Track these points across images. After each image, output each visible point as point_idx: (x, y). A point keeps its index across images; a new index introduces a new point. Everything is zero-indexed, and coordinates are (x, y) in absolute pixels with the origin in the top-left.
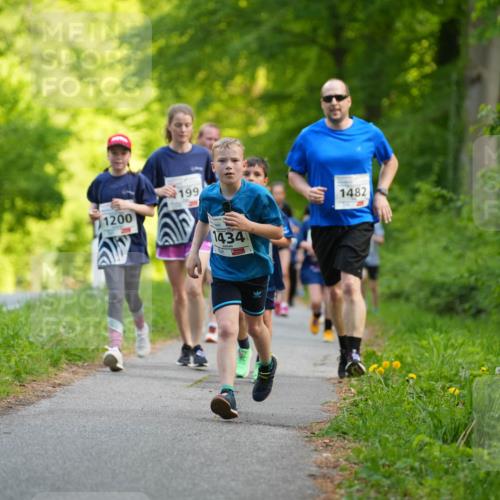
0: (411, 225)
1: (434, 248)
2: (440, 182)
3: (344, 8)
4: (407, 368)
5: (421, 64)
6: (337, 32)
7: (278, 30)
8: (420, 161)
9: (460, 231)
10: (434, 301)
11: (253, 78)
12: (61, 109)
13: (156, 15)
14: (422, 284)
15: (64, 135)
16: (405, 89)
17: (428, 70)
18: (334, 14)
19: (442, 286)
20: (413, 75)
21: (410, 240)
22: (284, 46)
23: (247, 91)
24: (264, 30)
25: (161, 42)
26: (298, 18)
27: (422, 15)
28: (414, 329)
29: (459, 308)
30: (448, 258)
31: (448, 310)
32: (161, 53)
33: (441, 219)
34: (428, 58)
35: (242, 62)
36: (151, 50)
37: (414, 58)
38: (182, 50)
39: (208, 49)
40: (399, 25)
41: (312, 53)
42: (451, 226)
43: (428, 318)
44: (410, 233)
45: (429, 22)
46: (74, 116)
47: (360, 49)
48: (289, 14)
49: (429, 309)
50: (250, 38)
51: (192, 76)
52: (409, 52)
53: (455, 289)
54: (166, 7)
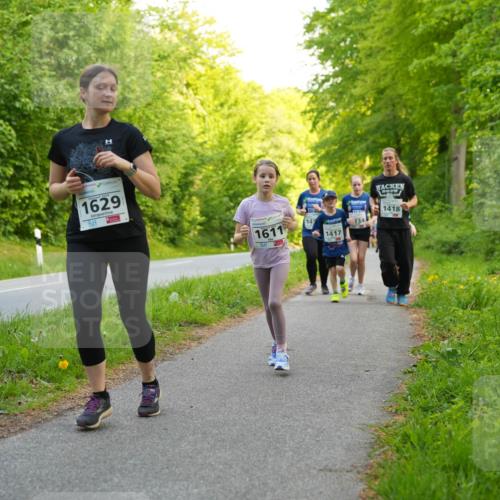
0: (432, 218)
1: (442, 227)
2: (444, 201)
3: (400, 133)
4: (442, 278)
5: (432, 152)
6: (398, 142)
7: (374, 142)
8: (433, 192)
9: (453, 221)
10: (444, 249)
11: (364, 161)
12: (287, 176)
13: (324, 138)
14: (438, 242)
15: (289, 186)
16: (427, 163)
17: (435, 154)
18: (396, 135)
19: (446, 243)
20: (429, 158)
21: (431, 224)
22: (377, 148)
23: (361, 167)
24: (369, 142)
25: (327, 148)
26: (382, 136)
27: (432, 134)
28: (440, 261)
29: (454, 251)
30: (448, 231)
31: (449, 252)
32: (327, 153)
33: (444, 215)
34: (436, 150)
35: (360, 155)
36: (323, 152)
37: (429, 150)
38: (336, 151)
39: (346, 150)
40: (422, 138)
42: (449, 218)
43: (444, 256)
44: (431, 222)
45: (435, 137)
46: (293, 179)
47: (407, 148)
48: (378, 135)
49: (443, 253)
50: (364, 145)
51: (341, 162)
52: (427, 148)
53: (452, 244)
54: (328, 134)
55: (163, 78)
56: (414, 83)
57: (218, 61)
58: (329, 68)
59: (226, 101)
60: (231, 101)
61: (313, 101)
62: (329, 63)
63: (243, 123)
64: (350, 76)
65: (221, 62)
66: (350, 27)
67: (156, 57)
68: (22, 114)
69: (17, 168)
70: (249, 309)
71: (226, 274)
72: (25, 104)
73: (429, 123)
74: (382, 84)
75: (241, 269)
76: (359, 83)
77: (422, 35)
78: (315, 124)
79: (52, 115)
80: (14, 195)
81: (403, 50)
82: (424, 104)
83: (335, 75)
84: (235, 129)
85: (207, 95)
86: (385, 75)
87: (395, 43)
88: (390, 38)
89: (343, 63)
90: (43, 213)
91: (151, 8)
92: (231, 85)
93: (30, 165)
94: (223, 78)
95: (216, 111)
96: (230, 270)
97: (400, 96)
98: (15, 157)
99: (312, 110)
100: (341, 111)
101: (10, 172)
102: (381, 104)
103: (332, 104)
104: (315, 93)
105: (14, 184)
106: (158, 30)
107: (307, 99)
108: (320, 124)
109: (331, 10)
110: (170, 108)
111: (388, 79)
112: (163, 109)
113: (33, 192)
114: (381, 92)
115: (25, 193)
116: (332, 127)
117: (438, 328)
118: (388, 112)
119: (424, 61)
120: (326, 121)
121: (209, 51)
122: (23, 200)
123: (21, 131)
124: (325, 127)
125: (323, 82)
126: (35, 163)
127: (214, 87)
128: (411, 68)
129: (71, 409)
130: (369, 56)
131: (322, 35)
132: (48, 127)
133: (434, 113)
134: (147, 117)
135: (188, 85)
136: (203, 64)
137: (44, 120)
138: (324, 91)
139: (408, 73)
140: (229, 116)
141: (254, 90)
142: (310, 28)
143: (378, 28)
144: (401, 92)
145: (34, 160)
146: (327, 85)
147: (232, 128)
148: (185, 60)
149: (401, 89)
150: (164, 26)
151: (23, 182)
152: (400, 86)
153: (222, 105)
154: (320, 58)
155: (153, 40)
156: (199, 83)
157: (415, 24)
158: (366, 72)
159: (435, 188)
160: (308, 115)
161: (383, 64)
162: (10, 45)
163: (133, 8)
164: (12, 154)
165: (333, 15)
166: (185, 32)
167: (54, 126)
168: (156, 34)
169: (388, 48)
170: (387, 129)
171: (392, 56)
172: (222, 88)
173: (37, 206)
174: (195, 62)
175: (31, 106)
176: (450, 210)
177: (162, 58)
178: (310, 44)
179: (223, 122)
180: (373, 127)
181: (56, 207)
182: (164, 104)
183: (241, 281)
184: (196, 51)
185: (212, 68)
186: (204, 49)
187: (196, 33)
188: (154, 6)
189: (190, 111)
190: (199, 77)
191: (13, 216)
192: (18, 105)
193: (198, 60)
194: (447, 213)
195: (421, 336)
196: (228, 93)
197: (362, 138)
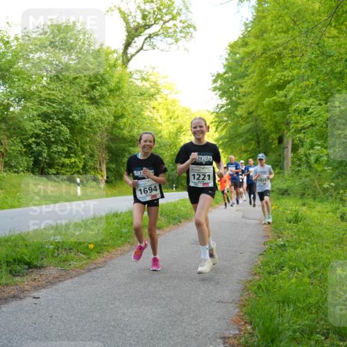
1: (280, 181)
2: (281, 169)
3: (259, 134)
4: (279, 207)
6: (258, 139)
7: (246, 138)
8: (276, 164)
10: (280, 192)
11: (241, 147)
13: (221, 136)
14: (277, 189)
16: (272, 149)
17: (276, 145)
18: (257, 134)
19: (281, 189)
20: (273, 146)
22: (248, 141)
24: (244, 138)
25: (223, 140)
28: (278, 199)
29: (285, 193)
30: (282, 183)
31: (283, 194)
32: (223, 142)
34: (276, 143)
35: (239, 144)
36: (221, 142)
37: (274, 143)
38: (227, 142)
39: (232, 142)
40: (270, 136)
41: (253, 142)
42: (283, 177)
43: (280, 196)
45: (276, 136)
47: (263, 141)
48: (248, 134)
49: (280, 194)
50: (241, 139)
51: (229, 147)
53: (284, 190)
54: (223, 133)
55: (142, 104)
56: (266, 109)
57: (169, 96)
58: (224, 101)
59: (173, 116)
60: (176, 116)
61: (216, 117)
62: (225, 98)
63: (181, 127)
64: (235, 105)
65: (171, 97)
66: (235, 81)
67: (138, 94)
68: (73, 121)
69: (69, 148)
70: (182, 221)
71: (171, 203)
72: (74, 117)
73: (273, 129)
74: (251, 109)
75: (179, 201)
76: (239, 109)
77: (270, 87)
78: (217, 128)
79: (87, 122)
80: (67, 161)
81: (261, 93)
82: (271, 120)
83: (227, 105)
84: (177, 130)
85: (163, 112)
86: (252, 106)
87: (257, 90)
88: (254, 87)
89: (231, 99)
90: (81, 170)
91: (137, 71)
92: (175, 108)
93: (76, 147)
94: (171, 105)
95: (168, 121)
96: (173, 201)
97: (259, 116)
98: (68, 143)
99: (216, 122)
100: (230, 122)
101: (66, 149)
102: (250, 119)
103: (225, 119)
104: (217, 113)
105: (68, 156)
106: (140, 81)
107: (213, 116)
108: (219, 129)
109: (226, 73)
110: (145, 118)
111: (254, 107)
112: (141, 120)
113: (76, 160)
114: (250, 113)
115: (73, 160)
116: (225, 130)
117: (277, 232)
118: (253, 123)
119: (271, 99)
120: (222, 127)
121: (165, 92)
122: (72, 164)
123: (71, 130)
124: (222, 130)
125: (221, 107)
126: (78, 145)
127: (167, 109)
128: (265, 102)
129: (95, 268)
130: (244, 96)
131: (221, 85)
132: (85, 128)
133: (276, 125)
134: (134, 124)
135: (154, 108)
136: (162, 98)
137: (83, 124)
138: (222, 112)
139: (263, 104)
140: (174, 124)
141: (187, 111)
142: (215, 81)
143: (249, 82)
144: (260, 114)
145: (77, 144)
146: (223, 109)
147: (175, 129)
148: (153, 96)
149: (260, 112)
150: (143, 79)
151: (72, 155)
152: (259, 110)
153: (171, 118)
154: (220, 96)
155: (137, 86)
156: (159, 107)
157: (267, 81)
158: (243, 103)
159: (277, 161)
160: (213, 124)
161: (251, 100)
162: (68, 88)
163: (128, 70)
164: (67, 141)
165: (226, 75)
166: (153, 82)
167: (88, 127)
168: (139, 83)
169: (254, 92)
170: (253, 132)
171: (255, 96)
172: (171, 110)
173: (78, 167)
174: (157, 96)
175: (77, 118)
176: (283, 173)
177: (142, 94)
178: (215, 89)
179: (171, 126)
180: (245, 130)
181: (87, 168)
182: (142, 118)
183: (179, 207)
184: (159, 91)
185: (166, 99)
186: (162, 90)
187: (158, 82)
188: (138, 69)
189: (154, 121)
190: (160, 104)
191: (67, 171)
192: (71, 117)
193: (159, 96)
194: (282, 174)
195: (268, 236)
196: (174, 112)
197: (239, 136)
